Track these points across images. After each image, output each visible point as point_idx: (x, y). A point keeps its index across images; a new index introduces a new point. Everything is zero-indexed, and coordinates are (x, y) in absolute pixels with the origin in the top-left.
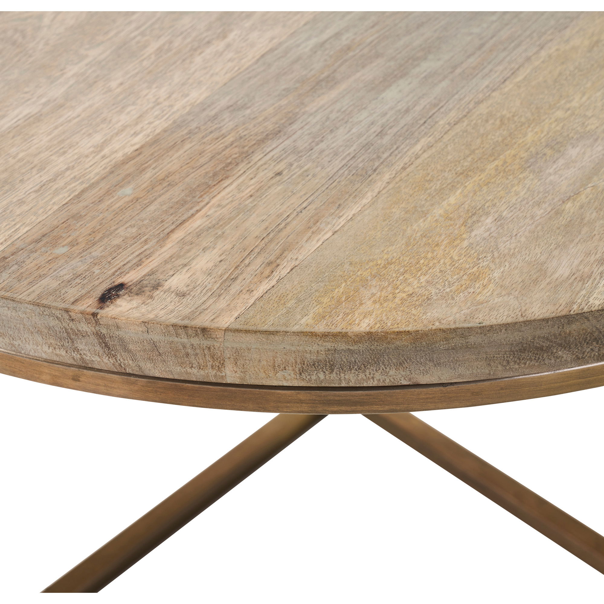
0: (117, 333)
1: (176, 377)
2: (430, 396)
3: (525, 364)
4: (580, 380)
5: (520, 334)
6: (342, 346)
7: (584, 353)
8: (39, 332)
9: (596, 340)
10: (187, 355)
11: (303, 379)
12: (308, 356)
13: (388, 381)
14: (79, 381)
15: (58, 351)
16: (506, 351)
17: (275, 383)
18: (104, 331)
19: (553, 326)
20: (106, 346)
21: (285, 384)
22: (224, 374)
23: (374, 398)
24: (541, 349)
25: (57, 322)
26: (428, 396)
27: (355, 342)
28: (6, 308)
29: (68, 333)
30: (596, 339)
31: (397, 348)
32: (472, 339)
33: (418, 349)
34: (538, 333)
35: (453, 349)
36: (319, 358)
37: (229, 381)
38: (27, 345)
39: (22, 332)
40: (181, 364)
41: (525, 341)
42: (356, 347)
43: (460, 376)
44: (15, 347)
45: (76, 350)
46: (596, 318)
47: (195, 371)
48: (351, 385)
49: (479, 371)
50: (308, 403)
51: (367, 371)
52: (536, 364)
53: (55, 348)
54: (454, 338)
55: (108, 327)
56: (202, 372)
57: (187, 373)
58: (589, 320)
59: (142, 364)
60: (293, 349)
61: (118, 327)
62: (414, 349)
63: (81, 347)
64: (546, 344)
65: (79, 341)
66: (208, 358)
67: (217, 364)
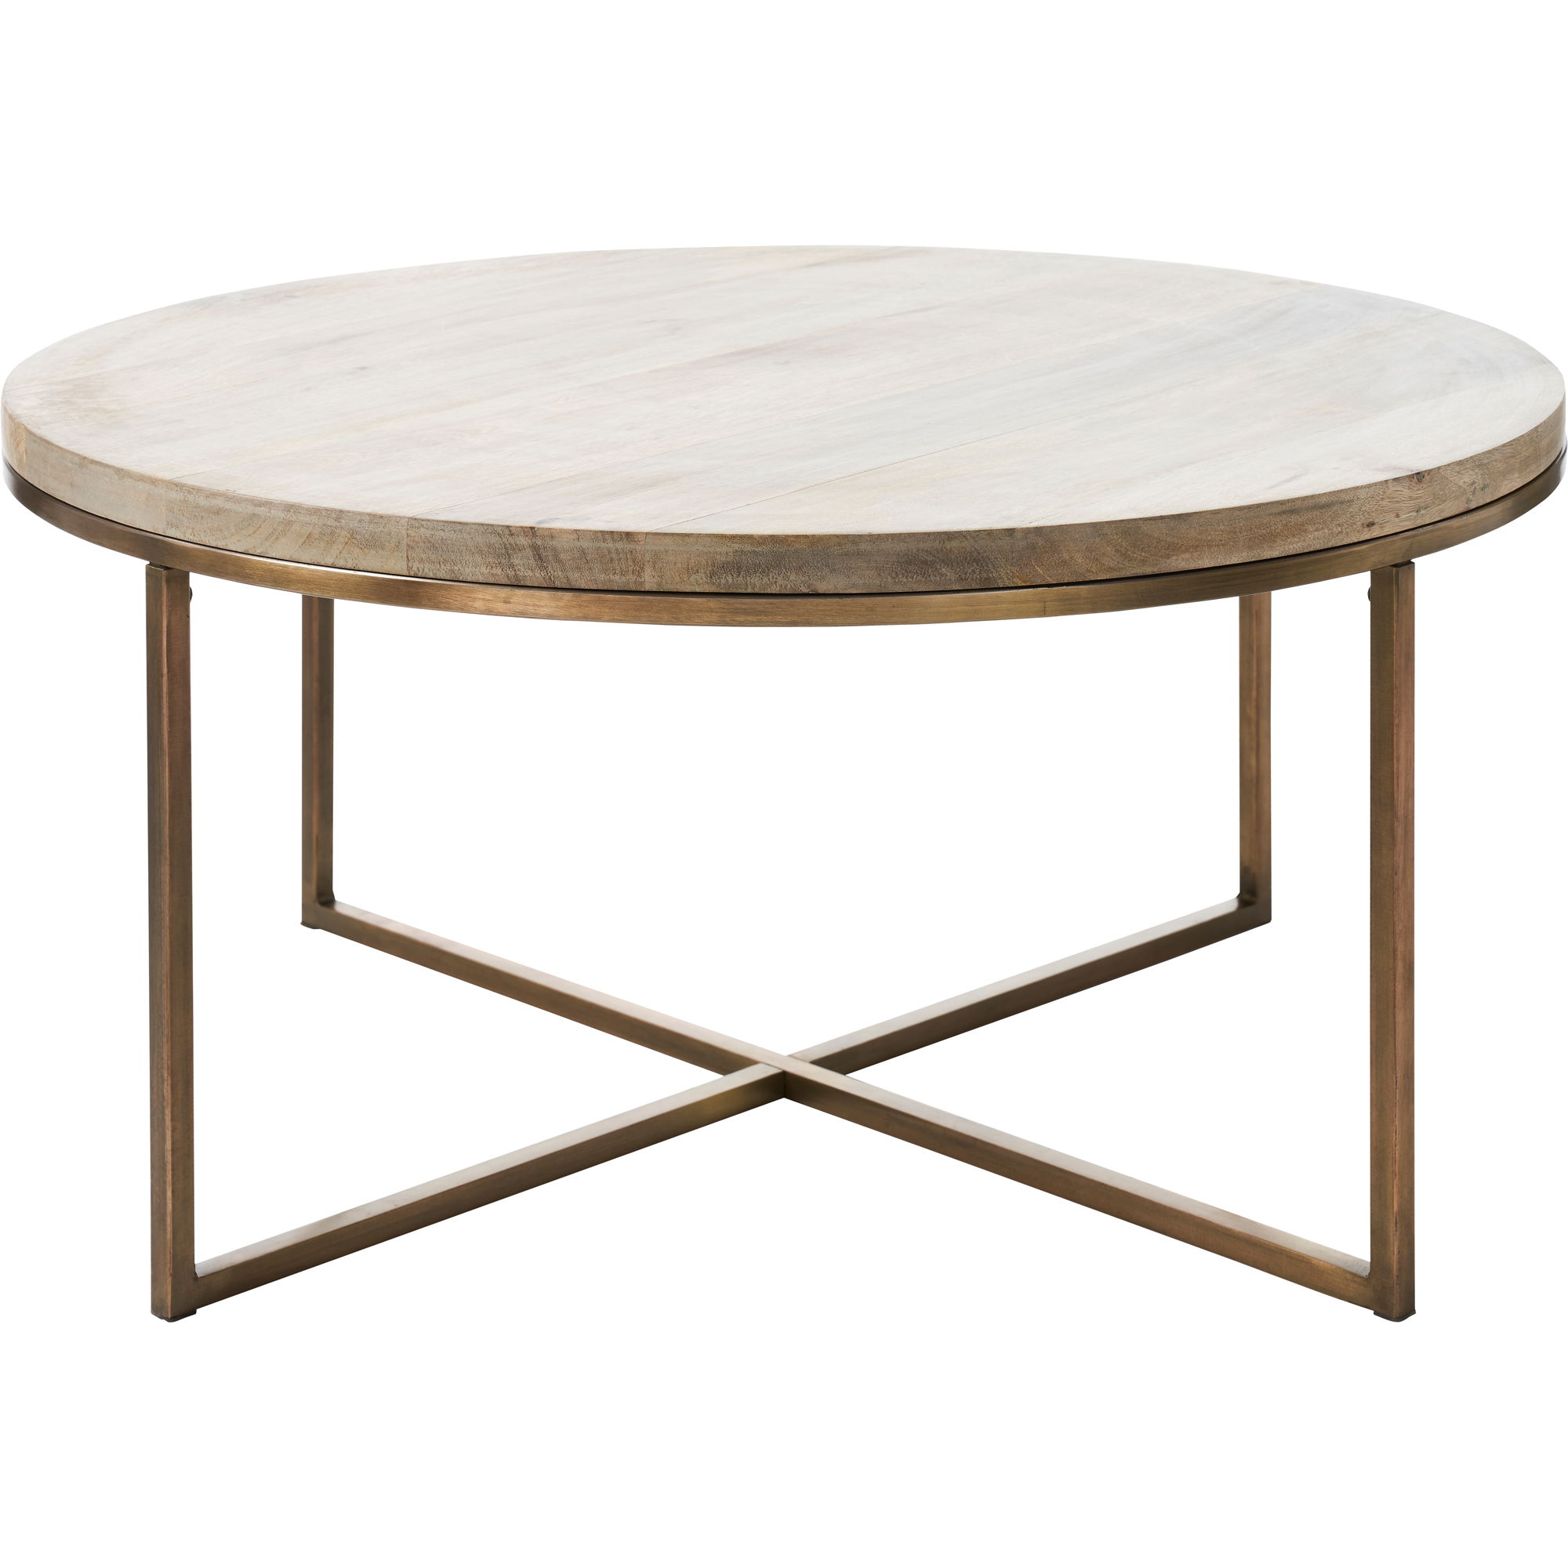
0: (551, 543)
1: (600, 587)
2: (828, 608)
3: (912, 578)
4: (967, 608)
5: (905, 545)
6: (748, 548)
7: (966, 574)
8: (480, 552)
9: (977, 561)
10: (612, 560)
11: (714, 584)
12: (718, 557)
13: (789, 586)
14: (510, 603)
15: (494, 571)
16: (894, 562)
17: (688, 589)
18: (539, 543)
19: (935, 540)
20: (540, 558)
21: (698, 590)
22: (643, 580)
23: (778, 608)
24: (925, 562)
25: (498, 538)
26: (826, 608)
27: (760, 544)
28: (453, 532)
29: (506, 548)
30: (975, 559)
31: (796, 551)
32: (863, 546)
33: (815, 552)
34: (922, 545)
35: (846, 555)
36: (728, 560)
37: (647, 587)
38: (466, 569)
39: (464, 555)
40: (605, 571)
41: (910, 553)
42: (760, 549)
43: (854, 586)
44: (455, 574)
45: (512, 566)
46: (973, 538)
47: (617, 577)
48: (757, 590)
49: (871, 581)
50: (717, 612)
51: (771, 575)
52: (923, 579)
53: (492, 567)
54: (846, 544)
55: (543, 537)
56: (624, 579)
57: (610, 581)
58: (967, 539)
59: (570, 574)
60: (705, 550)
61: (552, 537)
62: (811, 553)
63: (516, 561)
64: (930, 558)
65: (515, 555)
66: (630, 562)
67: (638, 569)
